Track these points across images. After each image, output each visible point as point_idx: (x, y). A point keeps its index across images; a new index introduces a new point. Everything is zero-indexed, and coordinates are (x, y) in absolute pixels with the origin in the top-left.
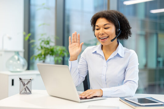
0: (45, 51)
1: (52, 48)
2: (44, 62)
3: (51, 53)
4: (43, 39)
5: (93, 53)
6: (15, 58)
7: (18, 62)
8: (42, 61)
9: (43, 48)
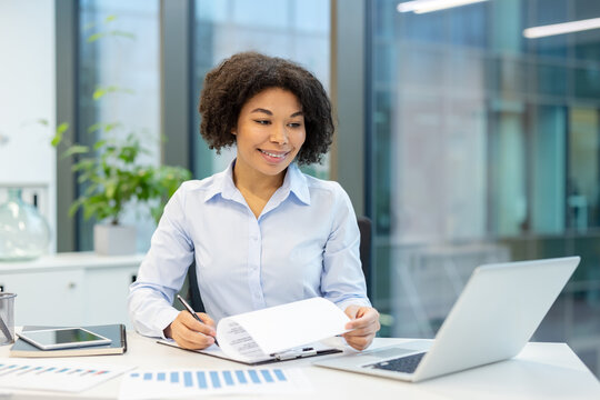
0: (120, 183)
1: (142, 173)
2: (115, 223)
3: (139, 190)
4: (110, 144)
5: (208, 202)
6: (11, 212)
7: (22, 226)
8: (108, 220)
9: (113, 172)
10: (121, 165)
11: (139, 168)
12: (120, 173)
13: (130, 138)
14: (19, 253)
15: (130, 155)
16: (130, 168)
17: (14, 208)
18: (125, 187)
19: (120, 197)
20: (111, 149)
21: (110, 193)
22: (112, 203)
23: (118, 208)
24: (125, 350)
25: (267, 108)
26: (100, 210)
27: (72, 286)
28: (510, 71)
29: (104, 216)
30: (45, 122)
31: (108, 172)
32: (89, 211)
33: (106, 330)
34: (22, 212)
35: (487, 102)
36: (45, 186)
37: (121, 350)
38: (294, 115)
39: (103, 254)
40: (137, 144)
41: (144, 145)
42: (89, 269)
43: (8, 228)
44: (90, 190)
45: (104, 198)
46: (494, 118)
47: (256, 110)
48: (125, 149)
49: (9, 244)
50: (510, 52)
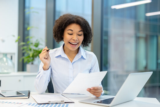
0: (34, 53)
2: (32, 64)
6: (3, 60)
7: (6, 64)
8: (30, 63)
9: (32, 50)
10: (34, 48)
11: (39, 49)
12: (34, 50)
13: (37, 40)
14: (6, 71)
15: (37, 45)
16: (37, 49)
17: (5, 59)
18: (35, 54)
19: (34, 57)
20: (32, 43)
21: (31, 55)
22: (32, 58)
23: (33, 59)
24: (29, 98)
26: (28, 60)
27: (20, 81)
29: (29, 62)
30: (14, 36)
31: (30, 50)
32: (26, 60)
33: (24, 92)
34: (7, 60)
36: (14, 54)
37: (28, 97)
38: (79, 31)
39: (29, 72)
40: (39, 42)
41: (41, 42)
42: (25, 76)
43: (3, 64)
44: (26, 55)
45: (29, 57)
48: (35, 44)
49: (3, 69)
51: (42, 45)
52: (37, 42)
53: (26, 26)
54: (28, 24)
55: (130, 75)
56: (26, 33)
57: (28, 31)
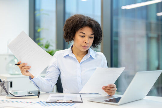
5: (64, 57)
10: (45, 49)
11: (50, 50)
13: (47, 42)
15: (47, 47)
17: (16, 60)
20: (42, 45)
25: (84, 32)
28: (153, 26)
35: (147, 35)
38: (91, 35)
40: (49, 43)
41: (51, 44)
43: (14, 66)
46: (149, 39)
47: (81, 33)
48: (46, 45)
49: (14, 70)
50: (153, 21)
51: (52, 46)
52: (47, 44)
53: (37, 28)
54: (39, 26)
55: (137, 73)
56: (37, 35)
57: (39, 33)
